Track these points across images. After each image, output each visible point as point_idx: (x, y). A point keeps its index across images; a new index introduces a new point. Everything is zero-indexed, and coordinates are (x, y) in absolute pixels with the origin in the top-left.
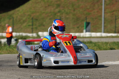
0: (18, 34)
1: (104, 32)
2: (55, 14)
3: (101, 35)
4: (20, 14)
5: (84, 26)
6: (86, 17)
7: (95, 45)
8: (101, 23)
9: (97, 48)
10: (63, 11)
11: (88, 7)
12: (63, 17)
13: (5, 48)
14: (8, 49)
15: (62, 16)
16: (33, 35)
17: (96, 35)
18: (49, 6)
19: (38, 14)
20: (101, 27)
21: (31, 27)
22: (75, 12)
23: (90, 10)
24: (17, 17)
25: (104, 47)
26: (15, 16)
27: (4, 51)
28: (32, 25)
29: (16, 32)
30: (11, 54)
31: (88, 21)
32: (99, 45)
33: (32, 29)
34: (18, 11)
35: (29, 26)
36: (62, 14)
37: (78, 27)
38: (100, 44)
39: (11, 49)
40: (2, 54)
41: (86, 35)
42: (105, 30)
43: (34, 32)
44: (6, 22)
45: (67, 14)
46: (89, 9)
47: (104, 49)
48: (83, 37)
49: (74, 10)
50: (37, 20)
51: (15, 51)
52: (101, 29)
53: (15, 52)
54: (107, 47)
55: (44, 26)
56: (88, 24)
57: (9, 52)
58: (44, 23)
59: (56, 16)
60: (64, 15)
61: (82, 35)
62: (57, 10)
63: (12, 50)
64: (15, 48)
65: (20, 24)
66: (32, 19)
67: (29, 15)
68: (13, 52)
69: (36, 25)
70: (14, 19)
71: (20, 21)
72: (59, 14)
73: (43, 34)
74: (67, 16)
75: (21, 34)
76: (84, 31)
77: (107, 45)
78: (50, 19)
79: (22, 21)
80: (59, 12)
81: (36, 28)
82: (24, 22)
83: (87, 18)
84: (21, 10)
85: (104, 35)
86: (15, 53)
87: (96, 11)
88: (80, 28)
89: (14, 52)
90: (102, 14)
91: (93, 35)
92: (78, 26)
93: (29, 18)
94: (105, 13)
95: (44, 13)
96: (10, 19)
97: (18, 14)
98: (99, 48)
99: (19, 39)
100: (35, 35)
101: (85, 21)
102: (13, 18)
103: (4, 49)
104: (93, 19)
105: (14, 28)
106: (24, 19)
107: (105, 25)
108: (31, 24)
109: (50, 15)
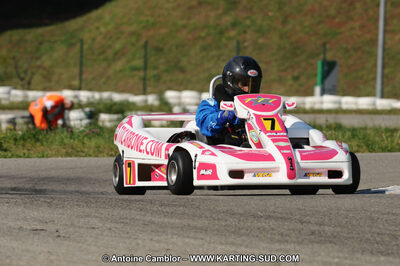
0: (97, 95)
1: (383, 96)
2: (221, 33)
3: (374, 104)
4: (103, 29)
5: (316, 75)
6: (324, 44)
7: (354, 136)
8: (375, 66)
9: (358, 146)
10: (248, 22)
11: (332, 12)
12: (246, 44)
13: (58, 137)
14: (66, 141)
15: (245, 41)
16: (146, 101)
17: (356, 104)
18: (200, 4)
19: (163, 31)
20: (375, 79)
21: (141, 74)
22: (288, 27)
23: (337, 20)
24: (94, 40)
25: (383, 140)
26: (86, 36)
27: (54, 147)
28: (145, 68)
29: (90, 90)
30: (76, 156)
31: (330, 56)
32: (365, 136)
33: (144, 79)
34: (99, 19)
35: (135, 69)
36: (245, 32)
37: (296, 79)
38: (368, 132)
39: (76, 142)
40: (47, 157)
41: (322, 103)
42: (386, 90)
43: (149, 89)
44: (56, 55)
45: (260, 31)
46: (334, 18)
47: (384, 150)
48: (314, 111)
49: (284, 22)
50: (159, 50)
51: (90, 147)
52: (374, 87)
53: (91, 152)
54: (392, 142)
55: (183, 70)
56: (329, 67)
57: (70, 150)
58: (184, 62)
59: (224, 40)
60: (248, 36)
61: (309, 102)
62: (228, 19)
63: (80, 145)
64: (90, 138)
65: (104, 64)
66: (145, 46)
67: (132, 33)
68: (83, 152)
69: (155, 68)
70: (86, 47)
71: (104, 52)
72: (233, 33)
73: (179, 98)
74: (261, 41)
75: (106, 95)
76: (318, 90)
77: (392, 136)
78: (204, 49)
79: (110, 53)
80: (234, 25)
81: (158, 78)
82: (117, 55)
83: (328, 46)
84: (107, 17)
85: (383, 104)
86: (90, 156)
87: (357, 25)
88: (303, 80)
89: (86, 150)
90: (377, 35)
91: (347, 103)
92: (296, 74)
93: (133, 45)
94: (385, 32)
95: (184, 27)
96: (71, 45)
97: (97, 28)
98: (368, 146)
99: (100, 112)
100: (152, 99)
101: (322, 56)
102: (82, 42)
103: (52, 142)
104: (347, 50)
105: (84, 76)
106: (118, 46)
107: (386, 71)
108: (139, 63)
109: (203, 34)
